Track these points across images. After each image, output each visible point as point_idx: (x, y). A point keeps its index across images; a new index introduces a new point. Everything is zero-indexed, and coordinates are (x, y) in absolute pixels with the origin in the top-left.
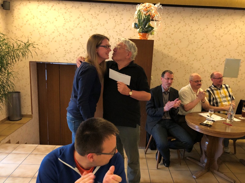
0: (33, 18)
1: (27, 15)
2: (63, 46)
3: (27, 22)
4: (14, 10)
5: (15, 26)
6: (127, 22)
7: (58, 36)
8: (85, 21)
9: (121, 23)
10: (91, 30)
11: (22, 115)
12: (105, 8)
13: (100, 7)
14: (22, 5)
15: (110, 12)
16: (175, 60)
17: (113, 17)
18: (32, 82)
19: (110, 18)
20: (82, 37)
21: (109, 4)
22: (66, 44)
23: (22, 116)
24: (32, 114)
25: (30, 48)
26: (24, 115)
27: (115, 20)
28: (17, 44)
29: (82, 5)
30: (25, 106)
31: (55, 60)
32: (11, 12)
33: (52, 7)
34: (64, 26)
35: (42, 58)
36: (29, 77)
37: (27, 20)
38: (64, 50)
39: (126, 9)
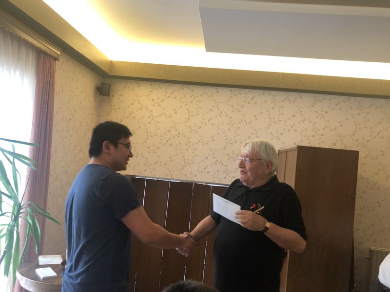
0: (141, 109)
1: (132, 104)
2: (182, 153)
3: (130, 114)
4: (114, 97)
6: (289, 119)
7: (176, 137)
8: (220, 116)
9: (280, 121)
10: (229, 130)
12: (254, 97)
13: (246, 94)
14: (126, 90)
15: (262, 103)
16: (374, 184)
17: (267, 111)
19: (262, 113)
20: (213, 140)
21: (262, 91)
22: (187, 150)
27: (269, 115)
29: (218, 92)
31: (167, 175)
33: (172, 93)
34: (187, 122)
35: (145, 171)
37: (131, 112)
38: (183, 158)
39: (289, 99)
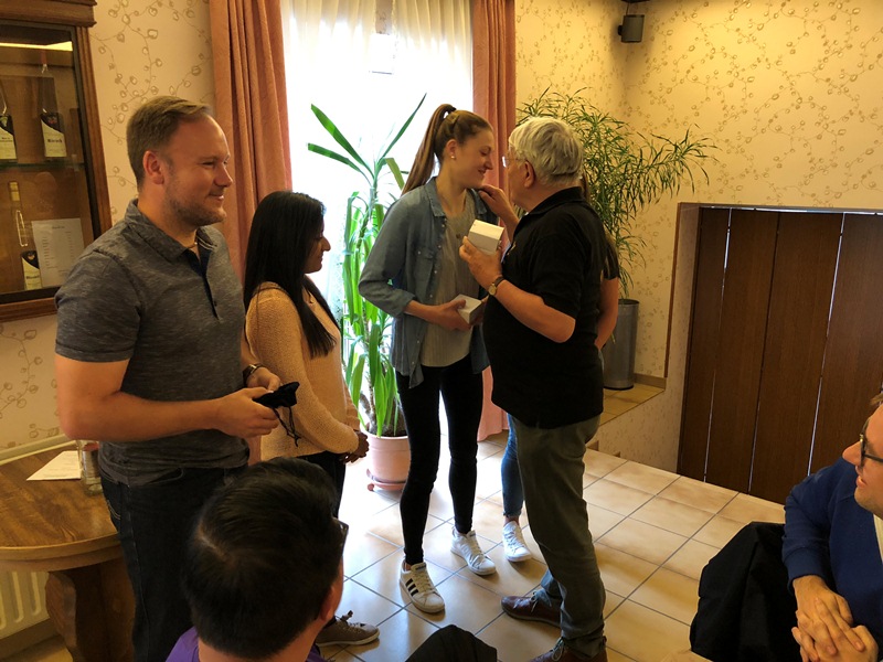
0: (711, 58)
1: (692, 49)
2: (805, 145)
3: (688, 71)
4: (653, 39)
5: (650, 92)
7: (793, 109)
11: (636, 374)
14: (680, 19)
18: (677, 272)
22: (819, 137)
23: (634, 379)
24: (666, 375)
25: (690, 158)
26: (642, 375)
28: (652, 148)
30: (646, 349)
31: (768, 198)
32: (642, 47)
34: (820, 69)
35: (721, 192)
36: (672, 255)
37: (689, 68)
38: (809, 158)
